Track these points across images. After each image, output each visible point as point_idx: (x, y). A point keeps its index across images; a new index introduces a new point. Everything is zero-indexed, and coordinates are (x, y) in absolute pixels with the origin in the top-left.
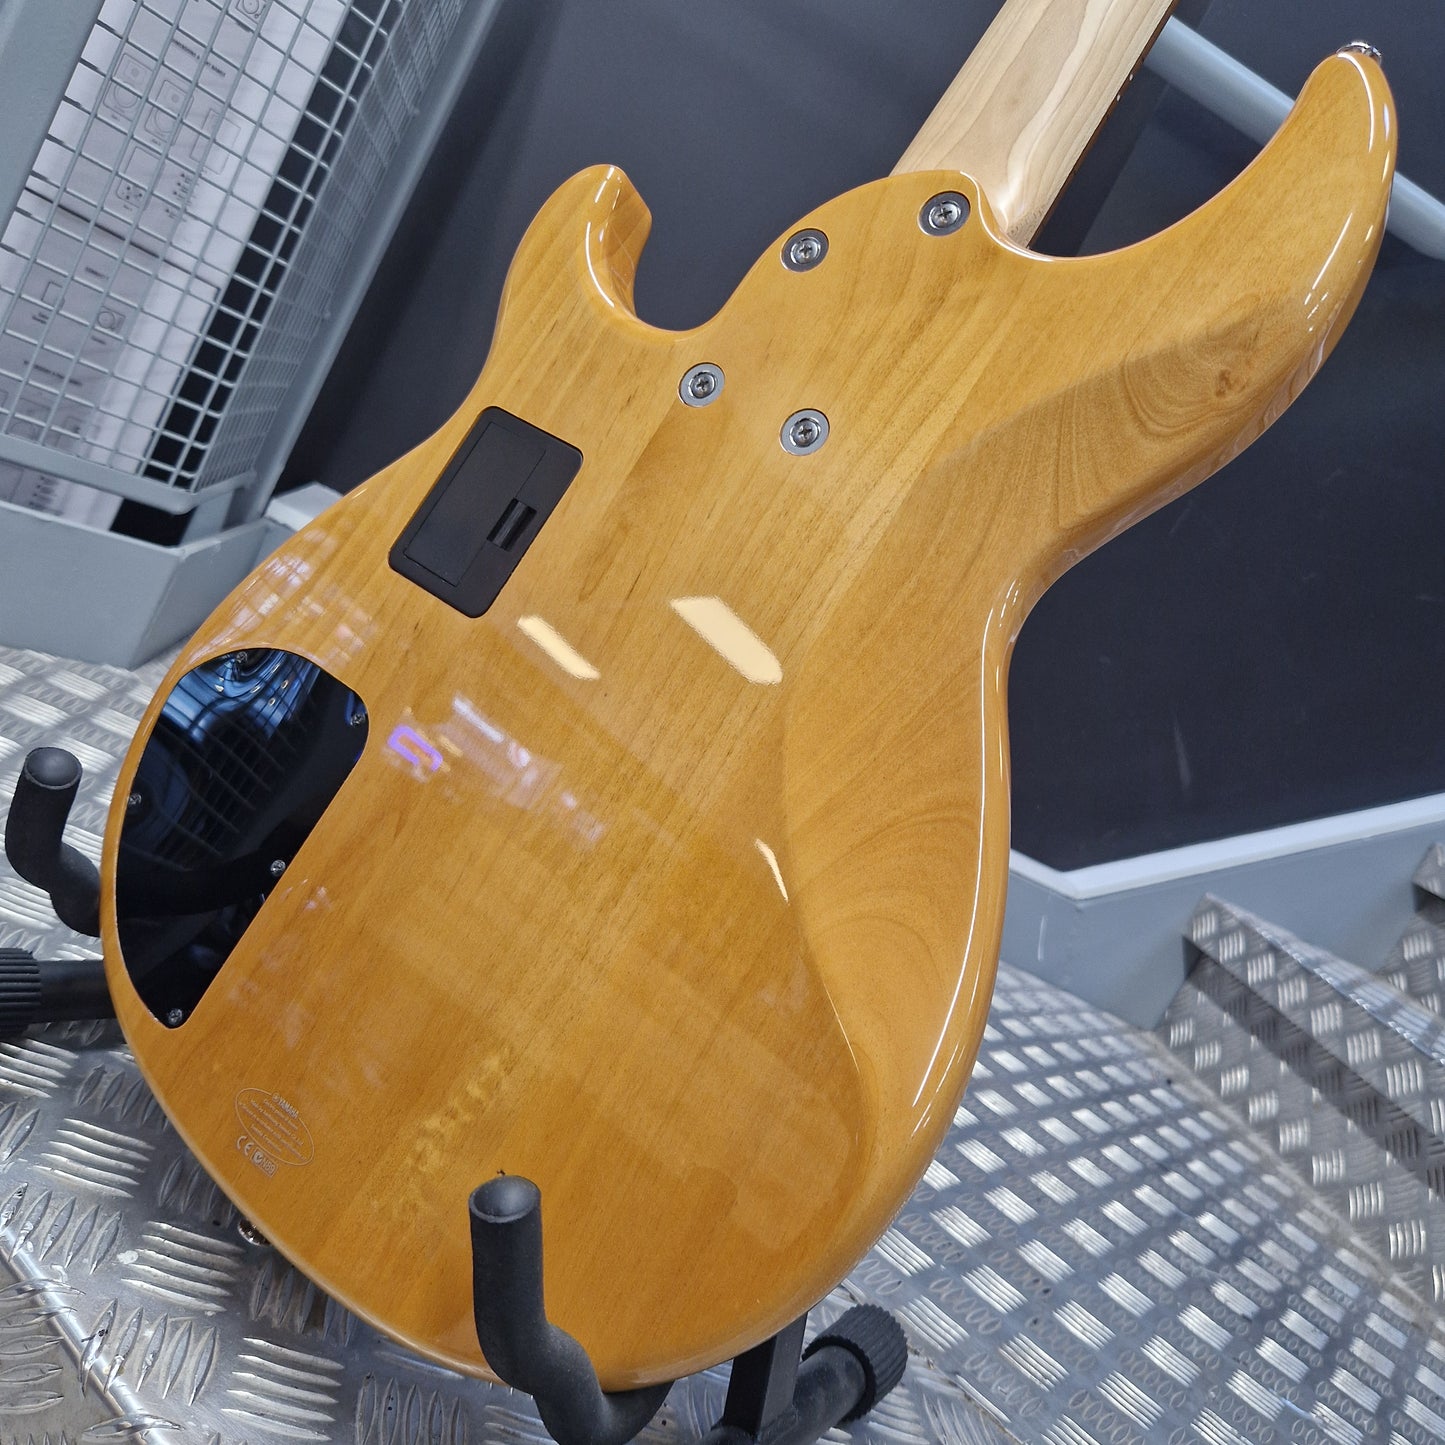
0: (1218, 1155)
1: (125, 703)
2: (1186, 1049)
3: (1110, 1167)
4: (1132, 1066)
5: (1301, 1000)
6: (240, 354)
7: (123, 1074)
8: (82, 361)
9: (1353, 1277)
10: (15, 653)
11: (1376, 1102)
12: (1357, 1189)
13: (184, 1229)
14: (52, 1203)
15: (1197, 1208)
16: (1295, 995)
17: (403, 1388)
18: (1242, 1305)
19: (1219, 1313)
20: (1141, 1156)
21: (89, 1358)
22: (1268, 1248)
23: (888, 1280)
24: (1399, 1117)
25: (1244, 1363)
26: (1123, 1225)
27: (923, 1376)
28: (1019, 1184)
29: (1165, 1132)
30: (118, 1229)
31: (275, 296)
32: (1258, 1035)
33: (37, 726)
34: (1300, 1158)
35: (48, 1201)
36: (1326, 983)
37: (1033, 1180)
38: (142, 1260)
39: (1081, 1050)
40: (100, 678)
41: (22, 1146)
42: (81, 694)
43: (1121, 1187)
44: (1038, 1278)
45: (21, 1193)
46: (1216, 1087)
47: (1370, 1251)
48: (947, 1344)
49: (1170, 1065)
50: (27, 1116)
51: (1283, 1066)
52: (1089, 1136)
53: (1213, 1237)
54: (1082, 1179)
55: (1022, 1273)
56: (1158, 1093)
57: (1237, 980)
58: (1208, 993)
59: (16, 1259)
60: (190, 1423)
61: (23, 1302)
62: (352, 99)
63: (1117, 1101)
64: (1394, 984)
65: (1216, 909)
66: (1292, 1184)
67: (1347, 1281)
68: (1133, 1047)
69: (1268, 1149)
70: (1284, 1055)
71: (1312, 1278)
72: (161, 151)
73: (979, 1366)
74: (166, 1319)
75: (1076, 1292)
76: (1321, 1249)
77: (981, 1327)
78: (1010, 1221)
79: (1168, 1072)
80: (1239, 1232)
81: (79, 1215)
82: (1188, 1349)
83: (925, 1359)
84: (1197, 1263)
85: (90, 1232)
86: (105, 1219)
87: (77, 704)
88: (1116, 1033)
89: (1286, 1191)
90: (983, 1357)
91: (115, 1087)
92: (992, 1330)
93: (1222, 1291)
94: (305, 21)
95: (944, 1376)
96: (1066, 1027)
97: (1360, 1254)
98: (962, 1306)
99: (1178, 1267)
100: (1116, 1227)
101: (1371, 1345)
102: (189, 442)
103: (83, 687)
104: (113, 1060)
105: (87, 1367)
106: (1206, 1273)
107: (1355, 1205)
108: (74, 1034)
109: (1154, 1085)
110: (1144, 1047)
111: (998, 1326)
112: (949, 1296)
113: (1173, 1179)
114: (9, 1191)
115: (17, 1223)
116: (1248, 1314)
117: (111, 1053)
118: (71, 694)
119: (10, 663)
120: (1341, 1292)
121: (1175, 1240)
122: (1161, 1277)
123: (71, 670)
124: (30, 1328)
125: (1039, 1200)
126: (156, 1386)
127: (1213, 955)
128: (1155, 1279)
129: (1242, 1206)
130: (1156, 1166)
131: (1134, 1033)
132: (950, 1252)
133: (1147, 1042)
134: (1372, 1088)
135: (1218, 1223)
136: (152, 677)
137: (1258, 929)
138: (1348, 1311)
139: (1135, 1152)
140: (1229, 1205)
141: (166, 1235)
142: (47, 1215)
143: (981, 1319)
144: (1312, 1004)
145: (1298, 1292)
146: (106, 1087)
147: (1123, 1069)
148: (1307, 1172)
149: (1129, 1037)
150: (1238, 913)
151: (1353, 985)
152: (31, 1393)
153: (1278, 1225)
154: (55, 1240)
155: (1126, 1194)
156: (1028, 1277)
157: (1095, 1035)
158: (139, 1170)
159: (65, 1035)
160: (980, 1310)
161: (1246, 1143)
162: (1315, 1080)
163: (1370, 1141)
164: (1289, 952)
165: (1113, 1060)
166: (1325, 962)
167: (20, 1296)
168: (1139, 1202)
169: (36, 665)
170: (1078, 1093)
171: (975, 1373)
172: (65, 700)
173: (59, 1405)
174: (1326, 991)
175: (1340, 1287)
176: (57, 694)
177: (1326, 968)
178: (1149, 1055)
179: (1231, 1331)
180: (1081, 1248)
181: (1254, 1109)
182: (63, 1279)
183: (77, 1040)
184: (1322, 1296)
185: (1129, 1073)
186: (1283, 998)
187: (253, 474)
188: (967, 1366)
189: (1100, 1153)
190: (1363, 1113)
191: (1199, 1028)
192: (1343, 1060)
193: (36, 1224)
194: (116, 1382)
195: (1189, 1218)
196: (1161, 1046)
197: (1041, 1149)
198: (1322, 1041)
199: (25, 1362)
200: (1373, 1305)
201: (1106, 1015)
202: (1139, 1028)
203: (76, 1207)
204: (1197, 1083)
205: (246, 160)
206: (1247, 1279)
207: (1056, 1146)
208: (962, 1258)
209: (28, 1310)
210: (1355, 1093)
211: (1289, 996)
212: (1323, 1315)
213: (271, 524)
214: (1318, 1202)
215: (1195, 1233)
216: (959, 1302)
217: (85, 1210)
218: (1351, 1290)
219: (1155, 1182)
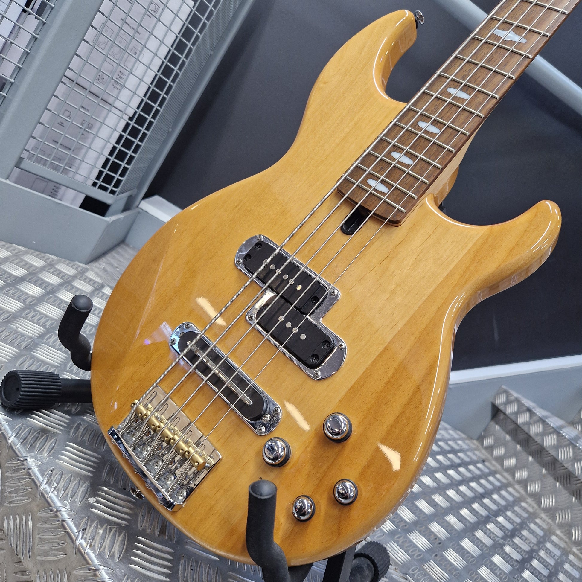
0: (503, 493)
1: (84, 277)
2: (490, 449)
3: (462, 495)
4: (469, 453)
5: (540, 432)
6: (140, 143)
7: (88, 426)
8: (79, 142)
9: (558, 547)
10: (42, 254)
11: (569, 476)
12: (560, 511)
13: (113, 490)
14: (63, 476)
15: (497, 514)
16: (537, 430)
17: (197, 562)
18: (516, 556)
19: (506, 557)
20: (473, 491)
21: (78, 540)
22: (525, 533)
23: (379, 534)
24: (580, 483)
25: (517, 579)
26: (468, 518)
27: (394, 575)
28: (428, 498)
29: (483, 481)
30: (88, 488)
31: (155, 122)
32: (520, 445)
33: (52, 284)
34: (536, 497)
35: (62, 475)
36: (551, 426)
37: (433, 497)
38: (97, 502)
39: (449, 445)
40: (75, 267)
41: (52, 452)
42: (68, 272)
43: (467, 503)
44: (436, 537)
45: (52, 471)
46: (502, 464)
47: (564, 537)
48: (402, 562)
49: (483, 454)
50: (53, 440)
51: (530, 458)
52: (453, 480)
53: (504, 527)
54: (452, 498)
55: (430, 535)
56: (480, 465)
57: (513, 422)
58: (500, 426)
59: (50, 498)
60: (118, 569)
61: (52, 515)
62: (192, 47)
63: (464, 468)
64: (576, 428)
65: (506, 392)
66: (533, 507)
67: (556, 549)
68: (469, 446)
69: (523, 492)
70: (531, 454)
71: (542, 546)
72: (118, 63)
73: (415, 572)
74: (107, 526)
75: (451, 545)
76: (545, 535)
77: (415, 556)
78: (425, 513)
79: (483, 457)
80: (513, 525)
81: (73, 481)
82: (495, 572)
83: (394, 567)
84: (498, 537)
85: (78, 489)
86: (83, 484)
87: (66, 277)
88: (462, 439)
89: (531, 510)
90: (416, 569)
91: (85, 431)
92: (419, 558)
93: (507, 549)
94: (177, 16)
95: (402, 575)
96: (443, 436)
97: (560, 538)
98: (409, 546)
99: (490, 537)
100: (466, 519)
101: (566, 575)
102: (117, 176)
103: (68, 270)
104: (84, 420)
105: (77, 543)
106: (501, 541)
107: (559, 518)
108: (69, 408)
109: (478, 462)
110: (473, 446)
111: (422, 556)
112: (402, 542)
113: (486, 501)
114: (47, 470)
115: (50, 483)
116: (518, 560)
117: (83, 417)
118: (64, 273)
119: (41, 258)
120: (553, 553)
121: (488, 526)
122: (484, 541)
123: (63, 263)
124: (54, 526)
125: (435, 506)
126: (104, 553)
127: (504, 411)
128: (482, 542)
129: (513, 514)
130: (480, 495)
131: (469, 440)
132: (402, 524)
133: (474, 444)
134: (569, 470)
135: (505, 520)
136: (94, 268)
137: (523, 402)
138: (556, 561)
139: (471, 489)
140: (509, 513)
141: (106, 492)
142: (62, 481)
143: (415, 553)
144: (544, 434)
145: (537, 552)
146: (82, 431)
147: (466, 454)
148: (539, 503)
149: (467, 441)
150: (515, 394)
151: (561, 427)
152: (53, 552)
153: (528, 524)
154: (65, 491)
155: (469, 506)
156: (432, 537)
157: (454, 440)
158: (95, 465)
159: (66, 408)
160: (415, 549)
161: (514, 489)
162: (544, 465)
163: (566, 492)
164: (535, 412)
165: (461, 450)
166: (549, 417)
167: (51, 513)
168: (474, 509)
169: (51, 260)
170: (449, 463)
171: (414, 575)
172: (62, 274)
173: (65, 558)
174: (550, 429)
175: (553, 551)
176: (59, 272)
177: (550, 419)
178: (475, 450)
179: (512, 566)
180: (452, 527)
181: (518, 475)
182: (68, 507)
183: (71, 411)
184: (546, 554)
185: (468, 456)
186: (532, 431)
187: (136, 190)
188: (410, 572)
189: (458, 488)
190: (564, 480)
191: (496, 440)
192: (557, 458)
193: (58, 484)
194: (88, 551)
195: (494, 518)
196: (480, 447)
197: (435, 485)
198: (548, 449)
199: (52, 539)
200: (566, 559)
201: (458, 432)
202: (471, 438)
203: (72, 478)
204: (494, 462)
205: (149, 68)
206: (517, 545)
207: (441, 484)
208: (407, 527)
209: (54, 519)
210: (561, 472)
211: (535, 430)
212: (547, 562)
213: (141, 211)
214: (543, 515)
215: (496, 524)
216: (406, 545)
217: (76, 480)
218: (558, 553)
219: (480, 502)
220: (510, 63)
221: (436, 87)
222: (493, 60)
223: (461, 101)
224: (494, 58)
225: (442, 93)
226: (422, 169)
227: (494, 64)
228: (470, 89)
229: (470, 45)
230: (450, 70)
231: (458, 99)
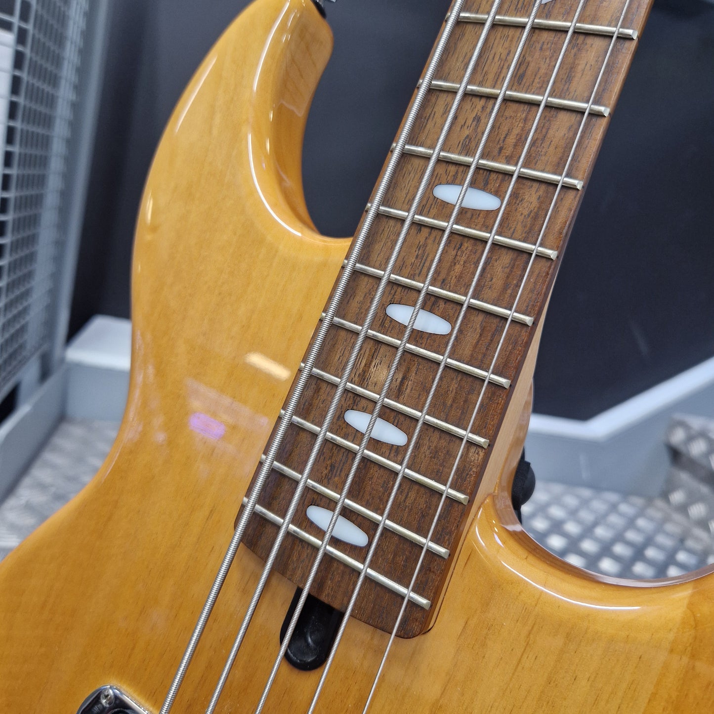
220: (580, 68)
221: (405, 192)
222: (529, 72)
223: (481, 220)
224: (532, 65)
225: (424, 206)
226: (435, 454)
227: (536, 84)
228: (493, 176)
229: (456, 44)
230: (426, 131)
231: (469, 215)
